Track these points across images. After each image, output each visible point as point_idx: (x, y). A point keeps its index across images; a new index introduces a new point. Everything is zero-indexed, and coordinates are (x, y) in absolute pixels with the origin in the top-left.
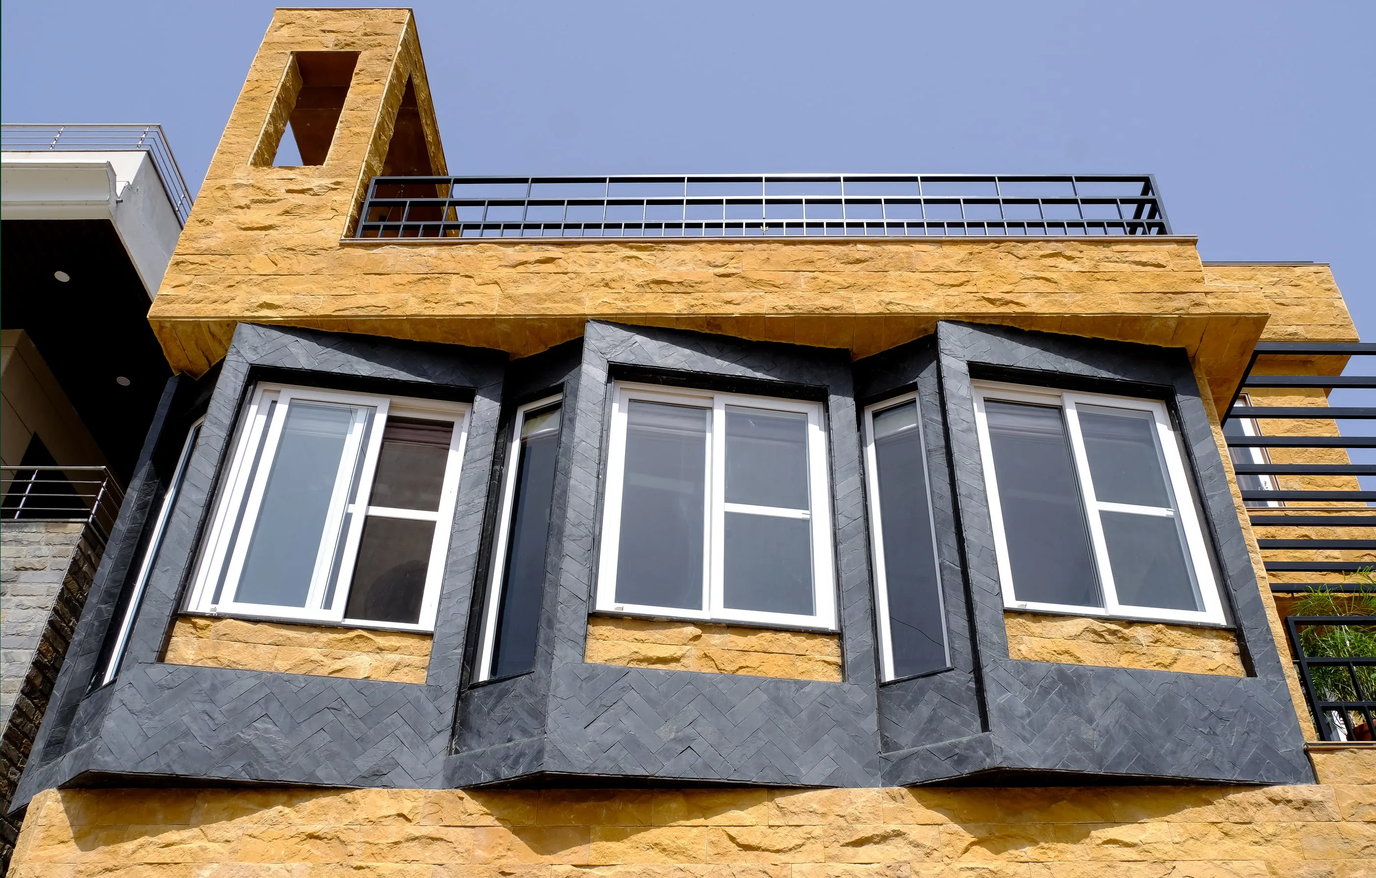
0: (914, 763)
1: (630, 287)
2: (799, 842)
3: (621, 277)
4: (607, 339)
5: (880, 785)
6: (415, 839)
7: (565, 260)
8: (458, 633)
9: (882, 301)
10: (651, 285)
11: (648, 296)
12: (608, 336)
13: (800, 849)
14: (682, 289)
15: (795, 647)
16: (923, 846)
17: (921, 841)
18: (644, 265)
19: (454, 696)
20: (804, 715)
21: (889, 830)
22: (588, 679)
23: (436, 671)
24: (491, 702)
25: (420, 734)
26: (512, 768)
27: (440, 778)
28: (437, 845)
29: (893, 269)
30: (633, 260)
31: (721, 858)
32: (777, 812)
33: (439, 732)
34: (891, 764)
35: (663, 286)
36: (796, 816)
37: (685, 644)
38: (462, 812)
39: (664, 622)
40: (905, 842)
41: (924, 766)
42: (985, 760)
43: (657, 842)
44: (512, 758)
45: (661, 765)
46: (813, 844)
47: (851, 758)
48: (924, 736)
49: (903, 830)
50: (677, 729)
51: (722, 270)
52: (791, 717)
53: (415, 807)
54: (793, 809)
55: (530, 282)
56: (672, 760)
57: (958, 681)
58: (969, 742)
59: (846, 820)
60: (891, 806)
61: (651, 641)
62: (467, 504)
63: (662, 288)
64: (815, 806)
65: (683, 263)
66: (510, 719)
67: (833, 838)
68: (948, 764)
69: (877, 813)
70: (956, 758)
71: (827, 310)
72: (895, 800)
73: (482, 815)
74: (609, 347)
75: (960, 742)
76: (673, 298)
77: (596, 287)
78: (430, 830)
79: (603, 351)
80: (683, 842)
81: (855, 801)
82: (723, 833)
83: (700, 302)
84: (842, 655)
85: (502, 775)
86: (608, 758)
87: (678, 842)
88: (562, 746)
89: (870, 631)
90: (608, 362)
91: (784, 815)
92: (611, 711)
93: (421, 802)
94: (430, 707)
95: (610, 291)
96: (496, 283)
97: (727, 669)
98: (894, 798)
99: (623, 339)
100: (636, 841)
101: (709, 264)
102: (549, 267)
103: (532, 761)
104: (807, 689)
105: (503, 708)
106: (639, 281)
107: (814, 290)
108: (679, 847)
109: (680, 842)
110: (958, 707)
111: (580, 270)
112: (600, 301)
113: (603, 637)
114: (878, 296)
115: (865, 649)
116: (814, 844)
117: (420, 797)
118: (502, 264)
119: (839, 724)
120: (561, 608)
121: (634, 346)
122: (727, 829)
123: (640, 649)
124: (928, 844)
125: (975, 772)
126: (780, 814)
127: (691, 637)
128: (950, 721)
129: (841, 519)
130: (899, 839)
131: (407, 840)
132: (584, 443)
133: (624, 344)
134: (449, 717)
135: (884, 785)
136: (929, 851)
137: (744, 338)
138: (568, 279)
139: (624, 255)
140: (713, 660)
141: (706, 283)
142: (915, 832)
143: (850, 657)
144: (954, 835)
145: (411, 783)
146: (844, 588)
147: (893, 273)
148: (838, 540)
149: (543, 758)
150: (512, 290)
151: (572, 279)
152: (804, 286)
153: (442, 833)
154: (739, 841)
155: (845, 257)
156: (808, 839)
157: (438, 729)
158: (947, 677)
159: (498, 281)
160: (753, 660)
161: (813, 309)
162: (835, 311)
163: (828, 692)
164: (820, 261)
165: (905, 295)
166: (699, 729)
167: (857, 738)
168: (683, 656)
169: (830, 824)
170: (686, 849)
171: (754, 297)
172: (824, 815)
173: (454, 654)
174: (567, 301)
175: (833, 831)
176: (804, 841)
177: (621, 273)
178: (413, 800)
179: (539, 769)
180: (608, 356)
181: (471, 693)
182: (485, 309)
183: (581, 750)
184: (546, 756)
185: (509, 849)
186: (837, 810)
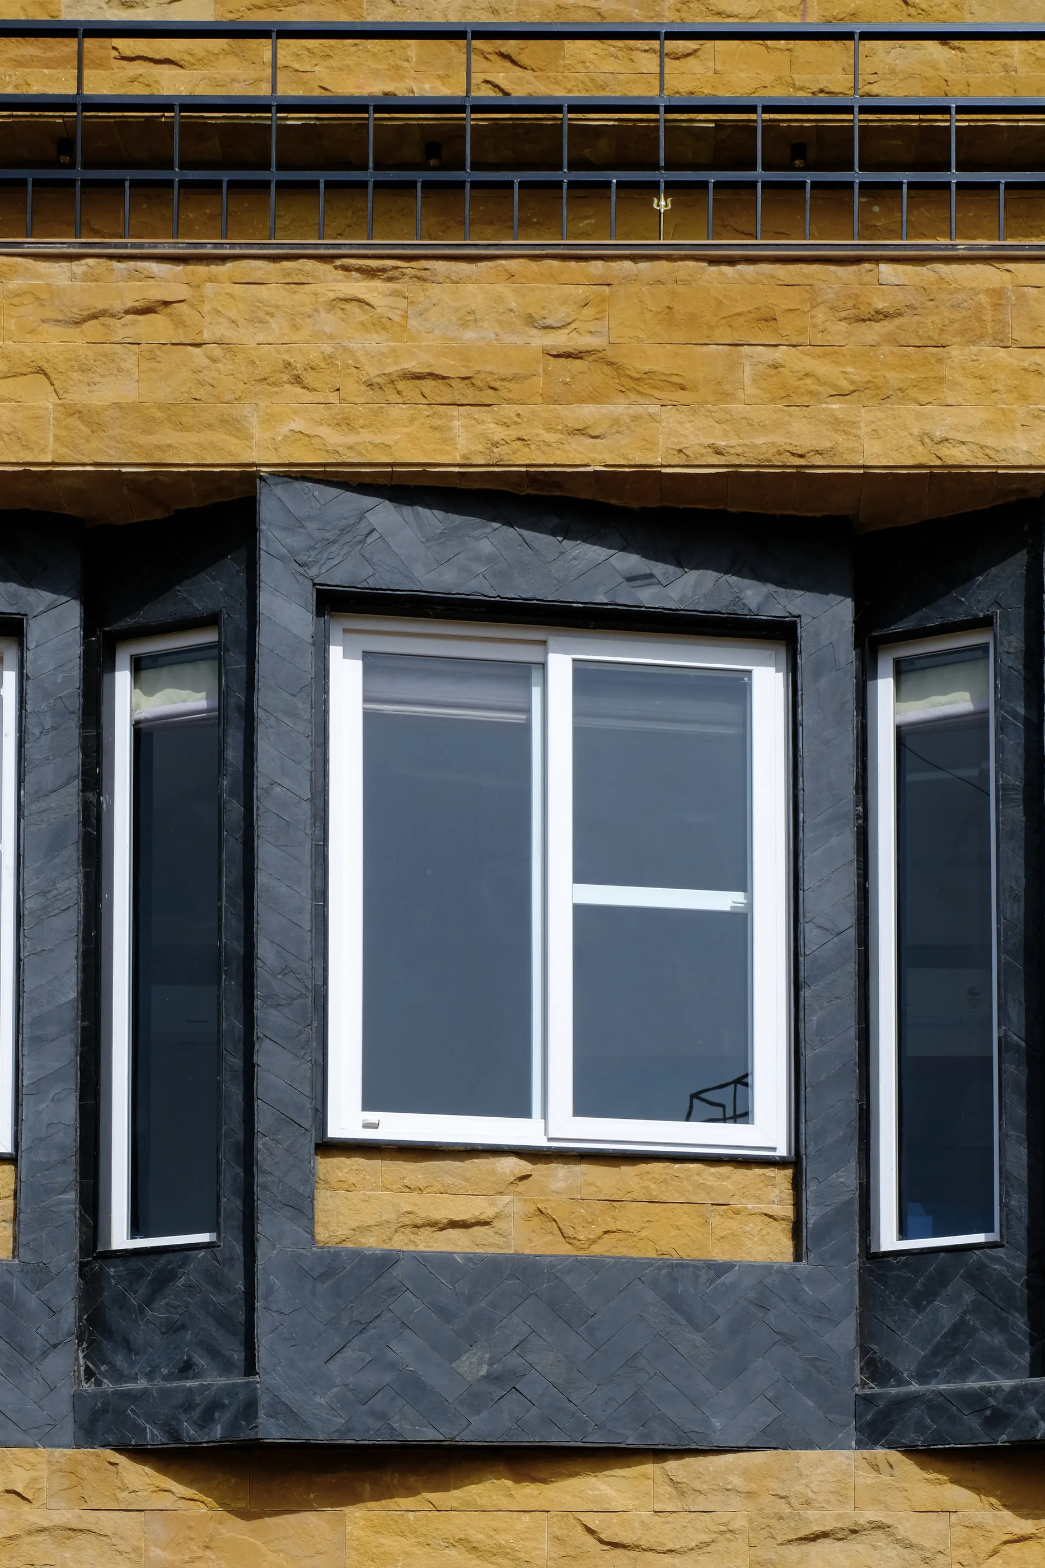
0: (916, 1411)
1: (351, 387)
2: (705, 1538)
3: (329, 359)
4: (311, 526)
5: (853, 1444)
6: (42, 1530)
7: (193, 306)
8: (64, 1162)
9: (927, 434)
10: (401, 385)
11: (397, 412)
12: (310, 518)
13: (709, 1549)
14: (471, 395)
15: (708, 1189)
16: (922, 1548)
17: (914, 1540)
18: (382, 324)
19: (74, 1280)
20: (721, 1326)
21: (862, 1521)
22: (324, 1276)
23: (32, 1236)
24: (143, 1289)
25: (22, 1350)
26: (202, 1427)
27: (68, 1429)
28: (82, 1539)
29: (957, 339)
30: (353, 308)
31: (574, 1563)
32: (669, 1489)
33: (55, 1346)
34: (875, 1409)
35: (428, 385)
36: (702, 1497)
37: (501, 1193)
38: (119, 1488)
39: (459, 1151)
40: (890, 1538)
41: (933, 1421)
42: (1037, 1423)
43: (462, 1536)
44: (199, 1410)
45: (464, 1422)
46: (730, 1541)
47: (805, 1399)
48: (939, 1359)
49: (887, 1521)
50: (490, 1359)
51: (559, 340)
52: (698, 1328)
53: (34, 1480)
54: (697, 1485)
55: (120, 370)
56: (485, 1413)
57: (1009, 1266)
58: (1015, 1390)
59: (789, 1503)
60: (869, 1481)
61: (434, 1189)
62: (44, 893)
63: (426, 392)
64: (737, 1481)
65: (468, 319)
66: (183, 1327)
67: (765, 1533)
68: (974, 1422)
69: (844, 1492)
70: (988, 1413)
71: (802, 456)
72: (879, 1471)
73: (155, 1491)
74: (313, 548)
75: (999, 1389)
76: (452, 418)
77: (274, 384)
78: (65, 1516)
79: (302, 558)
80: (507, 1537)
81: (807, 1472)
82: (575, 1523)
83: (514, 433)
84: (797, 1204)
85: (185, 1435)
86: (372, 1413)
87: (497, 1536)
88: (290, 1397)
89: (853, 1164)
90: (315, 584)
91: (683, 1494)
92: (372, 1332)
93: (43, 1472)
94: (32, 1301)
95: (307, 396)
96: (41, 371)
97: (581, 1237)
98: (875, 1468)
99: (343, 523)
100: (425, 1535)
101: (531, 321)
102: (157, 327)
103: (236, 1418)
104: (728, 1278)
105: (167, 1304)
106: (372, 372)
107: (773, 400)
108: (499, 1546)
109: (502, 1538)
110: (1004, 1315)
111: (230, 334)
112: (284, 430)
113: (345, 1186)
114: (919, 416)
115: (846, 1197)
116: (732, 1541)
117: (40, 1463)
118: (48, 314)
119: (787, 1339)
120: (264, 1144)
121: (369, 540)
122: (580, 1516)
123: (415, 1205)
124: (928, 1544)
125: (1019, 1441)
126: (674, 1492)
127: (512, 1179)
128: (988, 1339)
129: (810, 933)
130: (880, 1534)
131: (30, 1533)
132: (278, 789)
133: (347, 538)
134: (69, 1316)
135: (860, 1445)
136: (928, 1555)
137: (614, 501)
138: (206, 361)
139: (332, 295)
140: (554, 1220)
141: (526, 378)
142: (907, 1526)
143: (812, 1215)
144: (976, 1530)
145: (20, 1436)
146: (809, 1077)
147: (956, 353)
148: (801, 979)
149: (256, 1417)
150: (79, 395)
151: (215, 361)
152: (750, 390)
153: (90, 1520)
154: (603, 1536)
155: (850, 303)
156: (722, 1532)
157: (53, 1341)
158: (989, 1257)
159: (45, 366)
160: (629, 1218)
161: (768, 456)
162: (818, 461)
163: (768, 1281)
164: (791, 315)
165: (977, 415)
166: (530, 1357)
167: (818, 1363)
168: (497, 1216)
169: (761, 1510)
170: (512, 1549)
171: (635, 419)
172: (750, 1494)
173: (61, 1203)
174: (210, 426)
175: (766, 1521)
176: (715, 1536)
177: (328, 348)
178: (28, 1467)
179: (252, 1435)
180: (313, 572)
181: (101, 1268)
182: (26, 447)
183: (322, 1401)
184: (261, 1414)
185: (207, 1547)
186: (773, 1485)
